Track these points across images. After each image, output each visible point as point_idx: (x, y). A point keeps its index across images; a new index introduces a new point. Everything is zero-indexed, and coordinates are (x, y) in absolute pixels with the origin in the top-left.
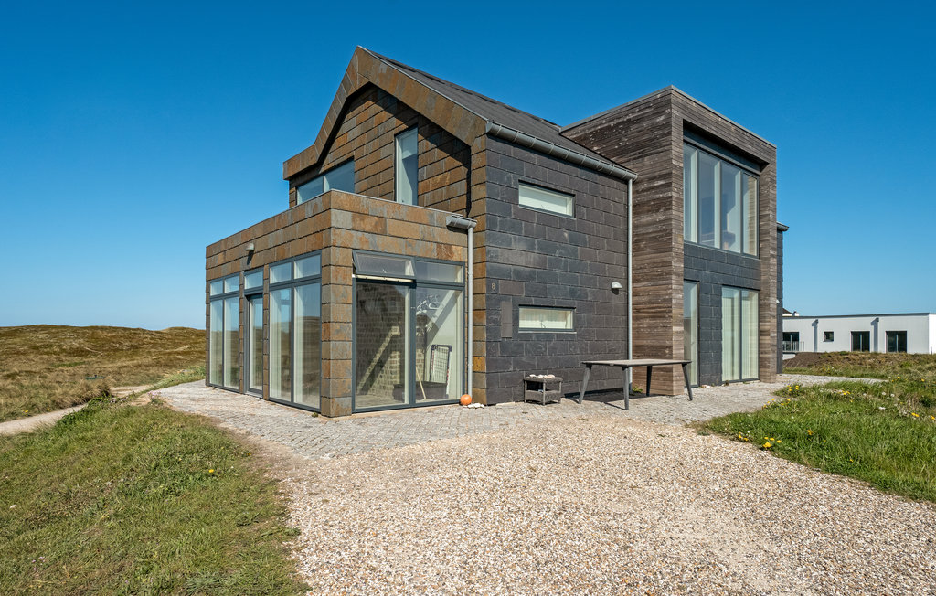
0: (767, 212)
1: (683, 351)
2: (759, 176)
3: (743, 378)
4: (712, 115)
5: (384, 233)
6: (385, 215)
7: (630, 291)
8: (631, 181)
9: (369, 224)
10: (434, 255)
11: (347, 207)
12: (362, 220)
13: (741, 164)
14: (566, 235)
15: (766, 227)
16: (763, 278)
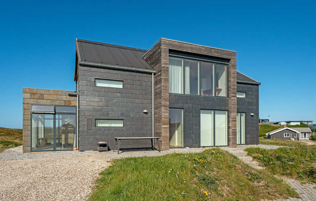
0: (230, 79)
1: (169, 134)
2: (228, 64)
3: (216, 145)
4: (188, 45)
5: (43, 99)
6: (43, 93)
7: (153, 113)
8: (153, 74)
9: (37, 96)
10: (63, 104)
11: (28, 92)
12: (34, 95)
13: (213, 61)
14: (119, 95)
15: (230, 85)
16: (229, 105)
